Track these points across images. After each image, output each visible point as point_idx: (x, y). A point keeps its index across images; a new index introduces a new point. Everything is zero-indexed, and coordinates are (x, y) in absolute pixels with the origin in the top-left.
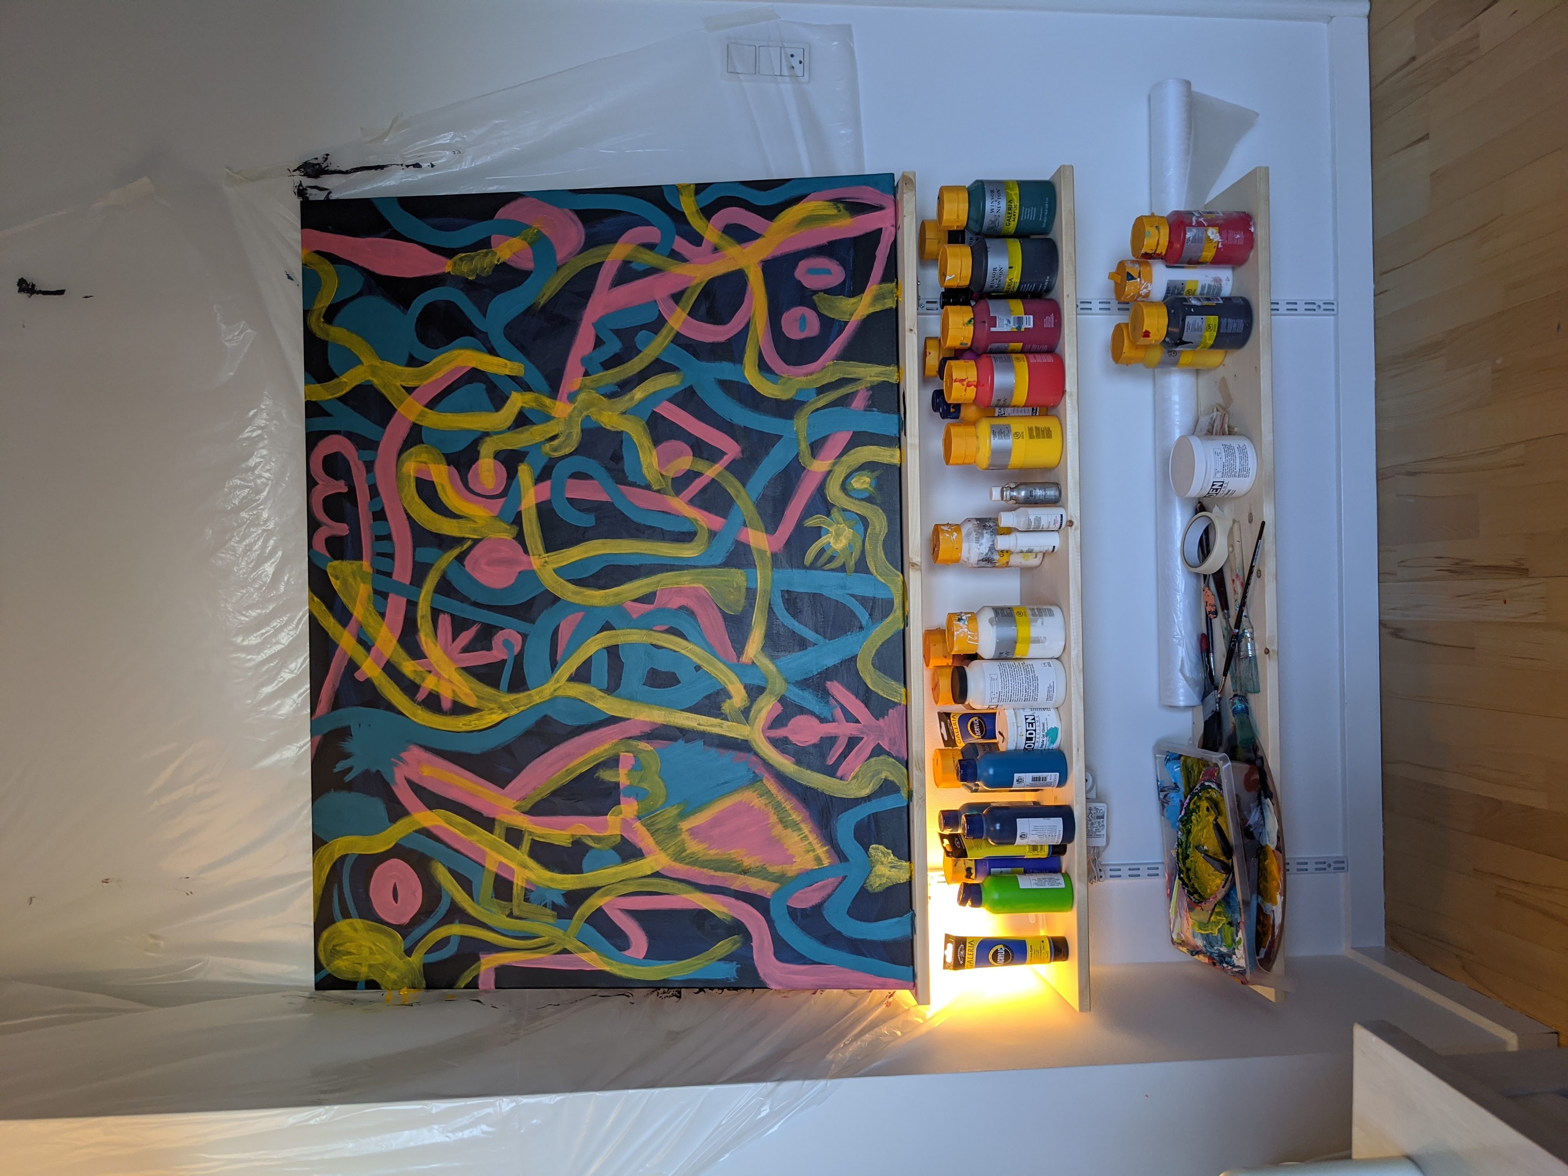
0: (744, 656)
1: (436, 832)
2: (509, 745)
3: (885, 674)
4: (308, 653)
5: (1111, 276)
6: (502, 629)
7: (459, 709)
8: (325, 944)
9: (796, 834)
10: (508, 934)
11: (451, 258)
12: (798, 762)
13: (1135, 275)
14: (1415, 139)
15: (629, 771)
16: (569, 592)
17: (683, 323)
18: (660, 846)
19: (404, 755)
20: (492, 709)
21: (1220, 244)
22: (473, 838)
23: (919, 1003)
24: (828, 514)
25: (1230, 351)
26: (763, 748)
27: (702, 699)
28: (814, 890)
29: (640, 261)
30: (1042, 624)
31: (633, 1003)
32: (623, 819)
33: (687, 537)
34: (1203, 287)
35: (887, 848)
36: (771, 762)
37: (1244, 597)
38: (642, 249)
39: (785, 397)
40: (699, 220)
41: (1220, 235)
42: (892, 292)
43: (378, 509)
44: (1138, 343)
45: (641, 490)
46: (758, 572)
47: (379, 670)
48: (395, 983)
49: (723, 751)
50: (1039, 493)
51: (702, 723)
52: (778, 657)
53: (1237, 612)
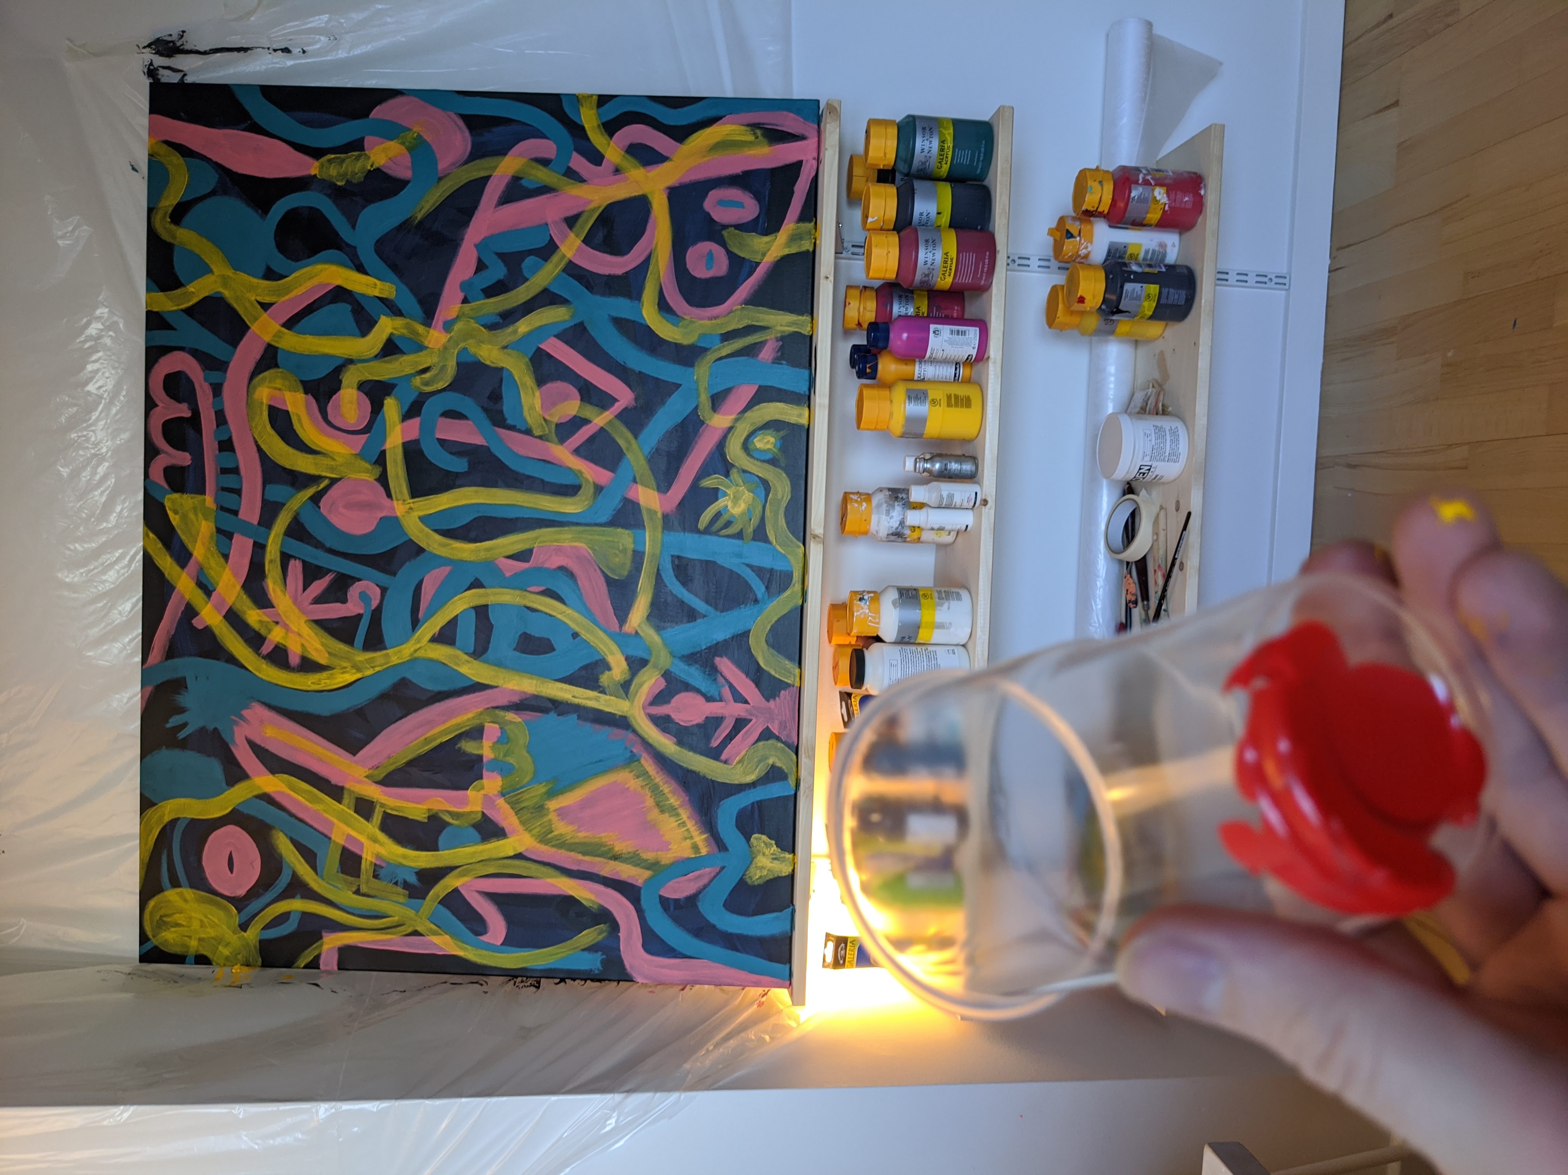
0: (627, 625)
1: (278, 798)
2: (362, 708)
3: (779, 652)
4: (141, 594)
5: (1051, 232)
6: (359, 580)
7: (308, 666)
8: (151, 913)
9: (673, 819)
10: (354, 912)
11: (318, 159)
12: (680, 743)
13: (1075, 233)
14: (1384, 105)
15: (494, 743)
16: (434, 543)
17: (577, 250)
18: (524, 826)
19: (245, 713)
20: (345, 668)
21: (1167, 206)
22: (318, 807)
23: (793, 1004)
24: (727, 475)
25: (1170, 323)
26: (642, 725)
27: (579, 669)
28: (690, 880)
29: (532, 177)
30: (949, 608)
31: (486, 993)
32: (485, 796)
33: (570, 490)
34: (1147, 252)
35: (770, 838)
36: (650, 741)
37: (1164, 590)
38: (534, 164)
39: (686, 341)
40: (600, 136)
41: (1168, 196)
42: (810, 233)
43: (225, 438)
44: (1072, 308)
45: (521, 436)
46: (647, 534)
47: (220, 618)
48: (227, 958)
49: (597, 726)
50: (954, 466)
51: (577, 695)
52: (664, 628)
53: (1156, 605)
